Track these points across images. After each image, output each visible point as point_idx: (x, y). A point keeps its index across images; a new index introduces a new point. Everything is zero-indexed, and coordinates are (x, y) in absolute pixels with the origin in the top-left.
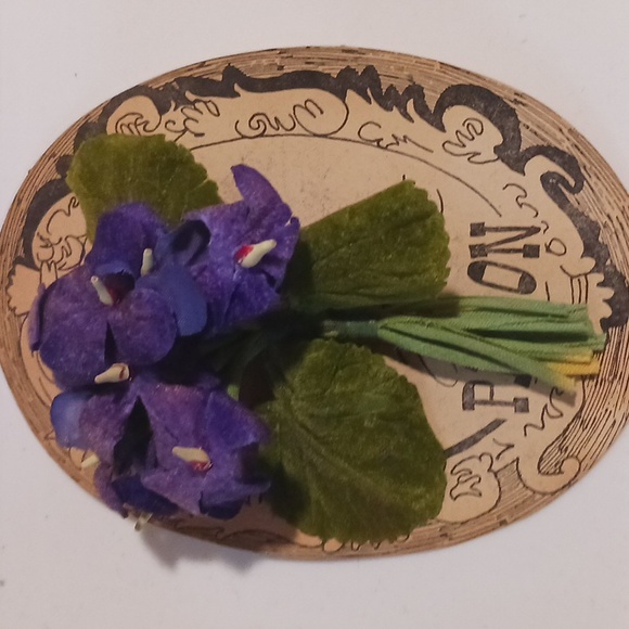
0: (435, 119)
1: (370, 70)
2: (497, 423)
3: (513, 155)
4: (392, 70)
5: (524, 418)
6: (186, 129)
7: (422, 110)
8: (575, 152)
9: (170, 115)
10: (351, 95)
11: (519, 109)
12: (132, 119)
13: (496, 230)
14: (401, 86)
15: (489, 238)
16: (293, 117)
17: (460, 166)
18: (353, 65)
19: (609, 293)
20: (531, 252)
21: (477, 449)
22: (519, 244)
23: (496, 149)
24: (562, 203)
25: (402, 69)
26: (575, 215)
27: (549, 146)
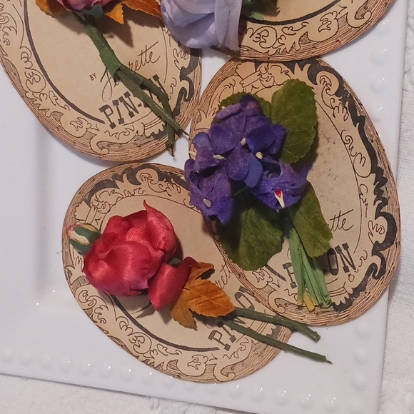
0: (378, 214)
1: (386, 180)
2: (284, 279)
3: (377, 249)
4: (389, 190)
5: (290, 287)
6: (334, 109)
7: (379, 207)
8: (387, 272)
9: (337, 99)
10: (374, 176)
11: (394, 245)
12: (328, 82)
13: (348, 253)
14: (385, 195)
15: (344, 252)
16: (356, 154)
17: (365, 231)
18: (385, 172)
19: (344, 302)
20: (346, 269)
21: (272, 275)
22: (347, 264)
23: (377, 242)
24: (368, 274)
25: (391, 193)
26: (365, 280)
27: (385, 262)
